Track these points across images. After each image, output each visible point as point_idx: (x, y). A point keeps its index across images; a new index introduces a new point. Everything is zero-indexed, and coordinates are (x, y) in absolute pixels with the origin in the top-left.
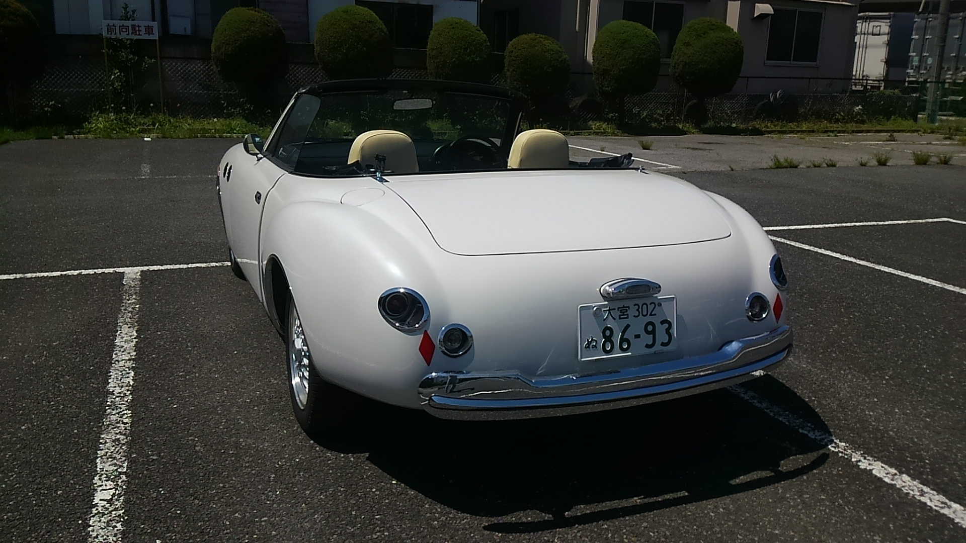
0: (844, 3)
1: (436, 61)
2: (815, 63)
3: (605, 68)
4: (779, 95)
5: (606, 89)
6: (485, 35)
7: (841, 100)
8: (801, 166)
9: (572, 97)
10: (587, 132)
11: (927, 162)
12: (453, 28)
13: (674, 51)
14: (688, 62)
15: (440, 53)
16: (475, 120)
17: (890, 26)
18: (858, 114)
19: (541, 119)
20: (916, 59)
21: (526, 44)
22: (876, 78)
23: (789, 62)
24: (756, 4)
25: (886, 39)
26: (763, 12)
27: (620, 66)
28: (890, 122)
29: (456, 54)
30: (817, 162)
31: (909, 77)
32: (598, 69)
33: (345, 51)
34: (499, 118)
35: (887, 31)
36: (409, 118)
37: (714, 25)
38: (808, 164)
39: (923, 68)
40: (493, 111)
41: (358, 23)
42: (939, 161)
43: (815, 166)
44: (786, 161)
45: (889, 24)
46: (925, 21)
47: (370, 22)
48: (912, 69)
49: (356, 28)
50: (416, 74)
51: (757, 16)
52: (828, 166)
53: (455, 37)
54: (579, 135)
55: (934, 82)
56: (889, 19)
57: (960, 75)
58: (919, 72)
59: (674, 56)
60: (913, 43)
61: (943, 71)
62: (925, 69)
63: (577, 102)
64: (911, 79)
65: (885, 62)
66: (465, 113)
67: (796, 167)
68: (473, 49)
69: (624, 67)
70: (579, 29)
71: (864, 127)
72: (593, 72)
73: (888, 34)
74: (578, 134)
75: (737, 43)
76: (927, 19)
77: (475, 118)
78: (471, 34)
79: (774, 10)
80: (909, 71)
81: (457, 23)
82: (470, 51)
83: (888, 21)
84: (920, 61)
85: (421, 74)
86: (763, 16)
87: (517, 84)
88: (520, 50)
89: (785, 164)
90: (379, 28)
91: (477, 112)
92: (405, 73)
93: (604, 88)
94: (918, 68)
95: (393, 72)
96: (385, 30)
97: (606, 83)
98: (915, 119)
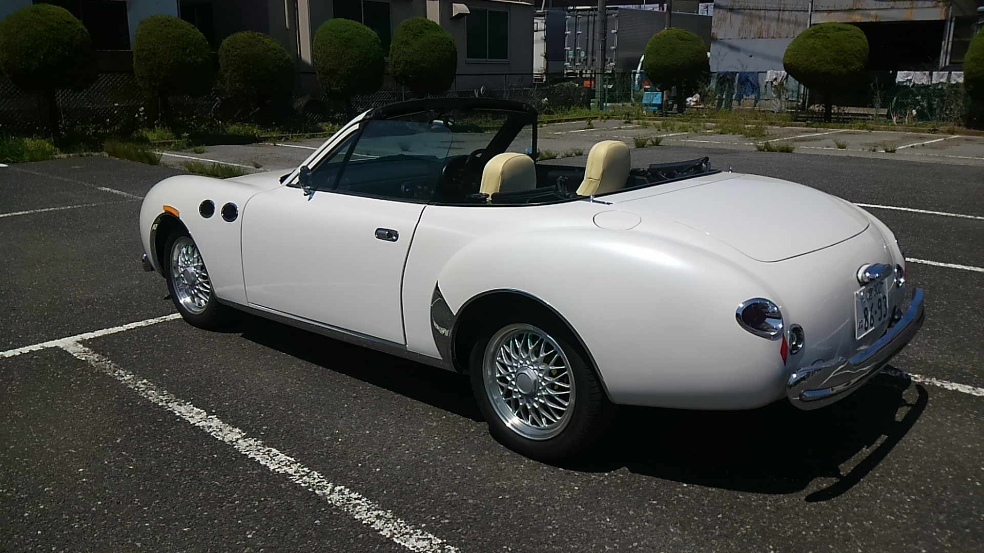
0: (523, 3)
1: (148, 64)
2: (506, 60)
3: (331, 67)
4: (483, 90)
5: (336, 88)
6: (201, 33)
7: (531, 93)
8: (558, 157)
9: (295, 98)
10: (323, 134)
11: (644, 145)
12: (166, 26)
13: (391, 49)
14: (408, 60)
15: (154, 54)
16: (193, 126)
17: (545, 23)
18: (546, 105)
19: (274, 123)
20: (571, 52)
21: (245, 42)
22: (539, 71)
23: (485, 59)
24: (454, 4)
25: (543, 35)
26: (461, 12)
27: (348, 66)
28: (570, 111)
29: (174, 55)
30: (569, 152)
31: (567, 69)
32: (323, 68)
33: (42, 57)
34: (220, 122)
35: (543, 28)
36: (115, 129)
37: (427, 24)
38: (563, 154)
39: (578, 61)
40: (211, 115)
41: (55, 24)
42: (651, 144)
43: (568, 156)
44: (547, 153)
45: (544, 21)
46: (575, 18)
47: (68, 22)
48: (568, 62)
49: (53, 30)
50: (118, 78)
51: (455, 16)
52: (577, 155)
53: (169, 36)
54: (315, 137)
55: (601, 74)
56: (543, 16)
57: (608, 65)
58: (575, 64)
59: (392, 55)
60: (567, 37)
61: (606, 62)
62: (580, 62)
63: (300, 103)
64: (569, 71)
65: (545, 56)
66: (181, 118)
67: (554, 158)
68: (193, 48)
69: (352, 67)
70: (289, 26)
71: (555, 117)
72: (317, 72)
73: (545, 30)
74: (313, 137)
75: (451, 42)
76: (577, 16)
77: (193, 123)
78: (188, 32)
79: (470, 10)
80: (566, 64)
81: (169, 21)
82: (190, 52)
83: (543, 18)
84: (575, 54)
85: (123, 78)
86: (460, 16)
87: (240, 85)
88: (239, 49)
89: (546, 157)
90: (79, 30)
91: (194, 117)
92: (104, 78)
93: (332, 88)
94: (574, 60)
95: (99, 77)
96: (86, 30)
97: (334, 83)
98: (589, 108)
